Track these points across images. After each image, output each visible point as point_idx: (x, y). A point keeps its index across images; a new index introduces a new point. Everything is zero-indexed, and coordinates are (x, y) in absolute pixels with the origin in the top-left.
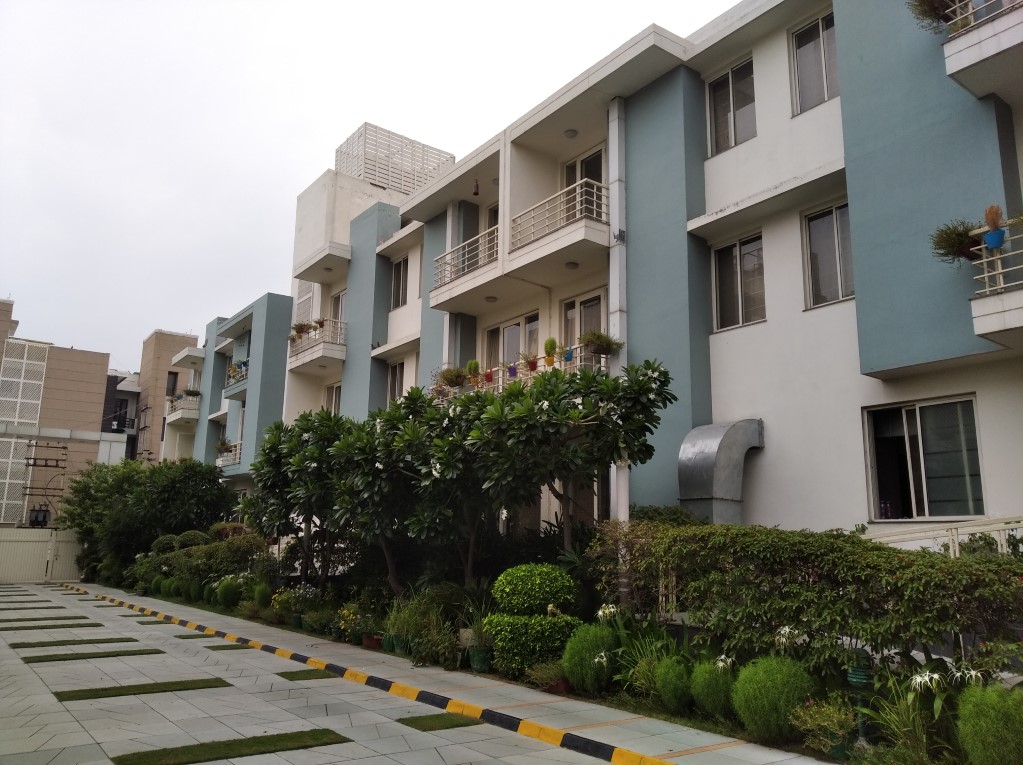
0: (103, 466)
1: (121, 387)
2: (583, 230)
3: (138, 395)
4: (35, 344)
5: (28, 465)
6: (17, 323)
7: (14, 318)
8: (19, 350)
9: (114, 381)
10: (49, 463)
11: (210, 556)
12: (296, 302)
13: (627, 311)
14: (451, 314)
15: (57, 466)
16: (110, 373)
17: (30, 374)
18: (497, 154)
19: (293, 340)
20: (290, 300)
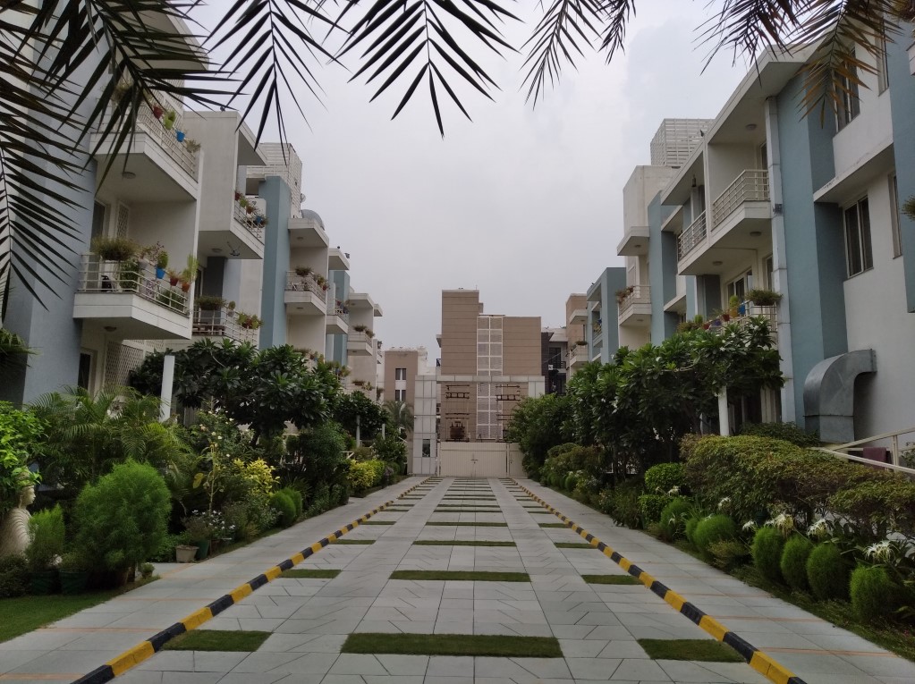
0: (531, 400)
1: (552, 339)
2: (743, 212)
3: (567, 342)
4: (495, 317)
5: (498, 400)
6: (482, 304)
7: (480, 301)
8: (484, 323)
9: (546, 337)
10: (510, 398)
11: (568, 460)
12: (627, 271)
13: (787, 268)
14: (698, 277)
15: (515, 400)
16: (543, 331)
17: (494, 338)
18: (702, 153)
19: (620, 303)
20: (624, 270)
